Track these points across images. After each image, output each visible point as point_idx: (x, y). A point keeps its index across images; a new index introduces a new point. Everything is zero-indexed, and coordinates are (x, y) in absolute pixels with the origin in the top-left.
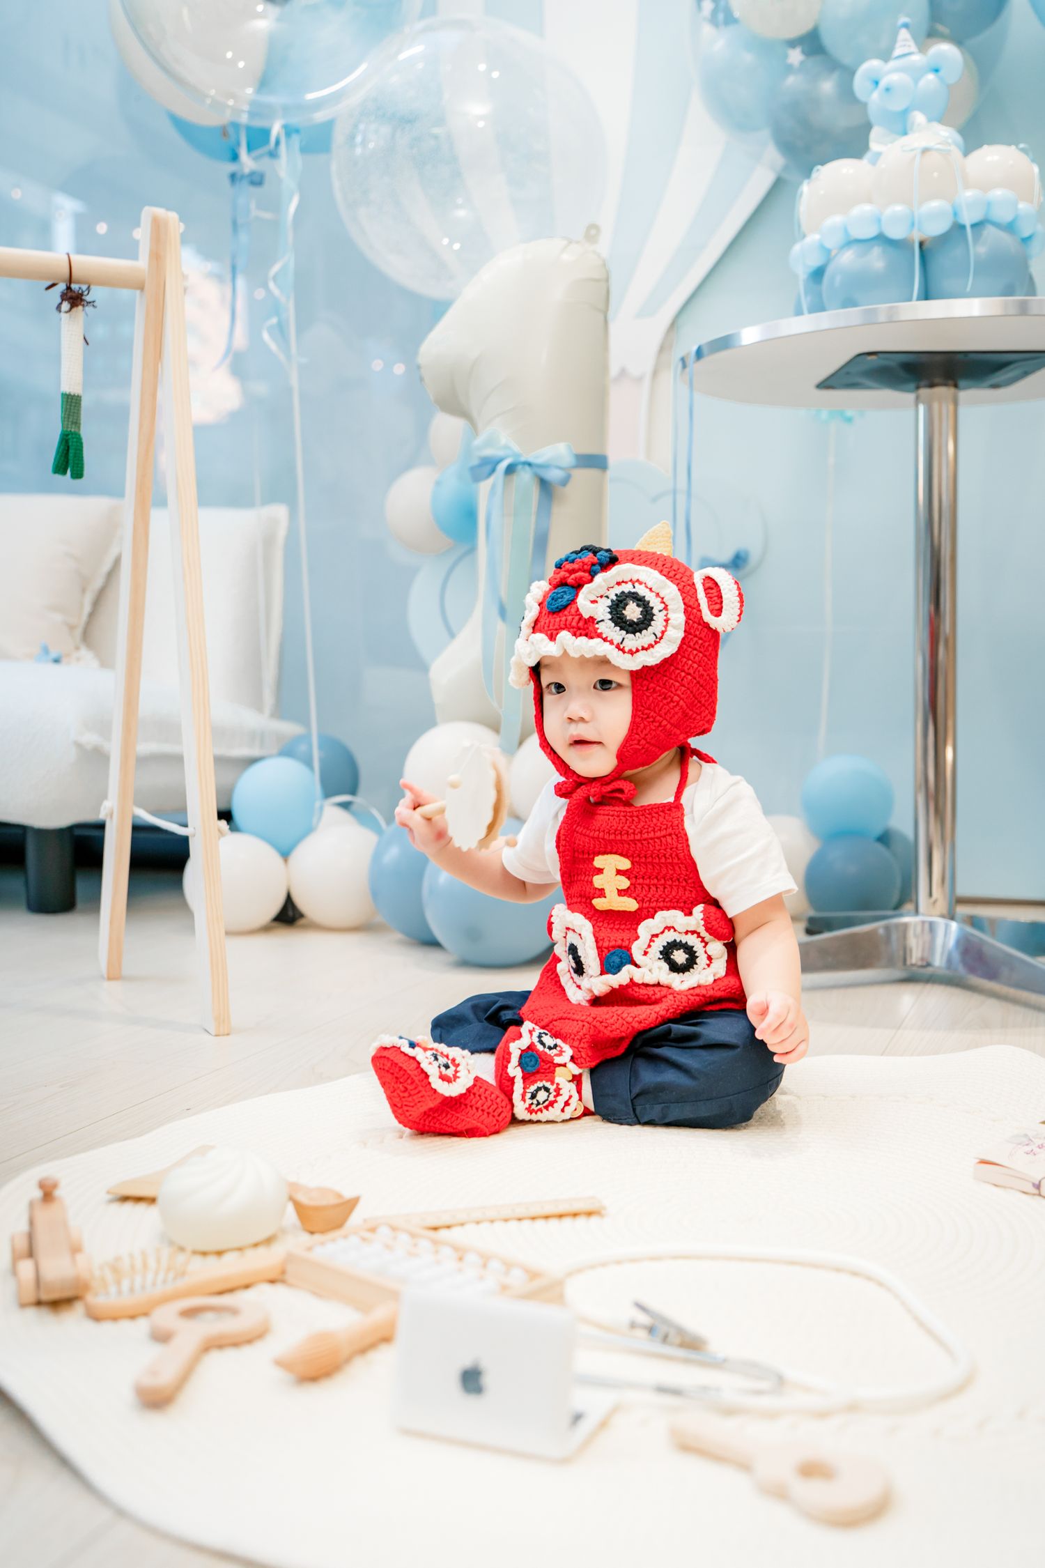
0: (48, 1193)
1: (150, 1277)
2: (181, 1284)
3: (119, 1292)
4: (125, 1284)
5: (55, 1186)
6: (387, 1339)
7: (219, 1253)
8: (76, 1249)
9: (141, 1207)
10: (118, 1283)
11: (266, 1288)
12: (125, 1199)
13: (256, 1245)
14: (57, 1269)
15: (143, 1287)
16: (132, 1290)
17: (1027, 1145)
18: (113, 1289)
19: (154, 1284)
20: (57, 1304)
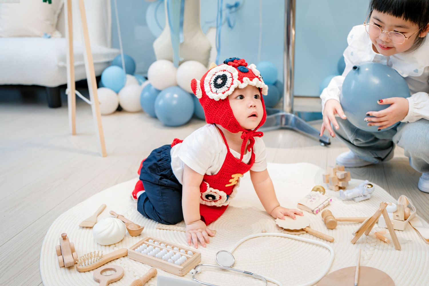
0: (64, 238)
1: (93, 260)
2: (101, 261)
3: (85, 265)
4: (87, 262)
5: (66, 236)
6: (153, 277)
7: (109, 246)
8: (73, 251)
9: (88, 230)
10: (85, 263)
11: (122, 258)
12: (83, 227)
13: (118, 243)
14: (69, 259)
15: (91, 263)
16: (88, 264)
17: (310, 198)
18: (83, 264)
19: (94, 262)
20: (70, 268)
